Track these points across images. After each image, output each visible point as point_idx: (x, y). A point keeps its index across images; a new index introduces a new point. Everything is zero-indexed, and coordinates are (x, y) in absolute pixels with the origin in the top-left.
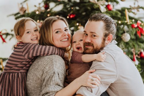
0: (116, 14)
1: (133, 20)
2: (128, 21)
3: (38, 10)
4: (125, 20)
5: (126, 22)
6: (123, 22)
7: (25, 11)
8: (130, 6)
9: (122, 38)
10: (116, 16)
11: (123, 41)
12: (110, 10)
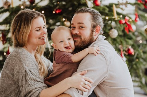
0: (104, 9)
1: (121, 16)
2: (116, 17)
3: (23, 5)
4: (113, 16)
5: (113, 17)
6: (111, 17)
7: (9, 5)
8: (118, 2)
9: (109, 34)
10: (103, 11)
11: (111, 37)
12: (98, 5)
